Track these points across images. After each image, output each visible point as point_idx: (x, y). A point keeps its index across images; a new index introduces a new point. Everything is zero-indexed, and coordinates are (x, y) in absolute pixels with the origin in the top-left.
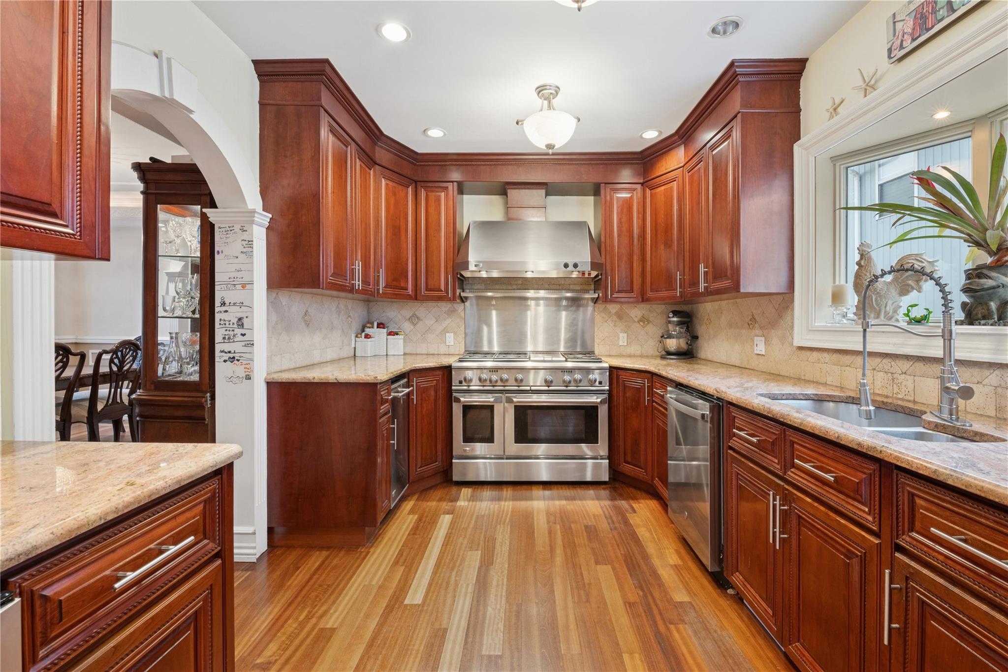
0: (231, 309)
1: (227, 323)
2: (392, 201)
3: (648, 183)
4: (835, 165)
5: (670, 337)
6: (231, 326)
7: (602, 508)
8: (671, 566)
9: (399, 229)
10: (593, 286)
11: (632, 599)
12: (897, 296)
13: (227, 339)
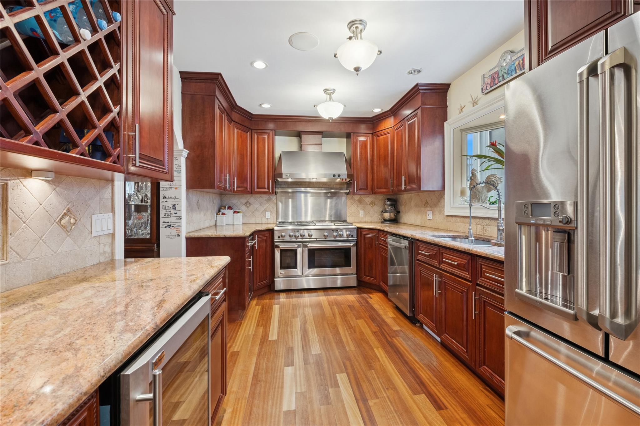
0: (168, 200)
1: (167, 207)
2: (240, 141)
3: (375, 133)
4: (462, 133)
5: (386, 212)
6: (169, 209)
7: (355, 298)
8: (391, 318)
9: (244, 155)
10: (346, 186)
11: (374, 330)
12: (486, 193)
13: (167, 216)
